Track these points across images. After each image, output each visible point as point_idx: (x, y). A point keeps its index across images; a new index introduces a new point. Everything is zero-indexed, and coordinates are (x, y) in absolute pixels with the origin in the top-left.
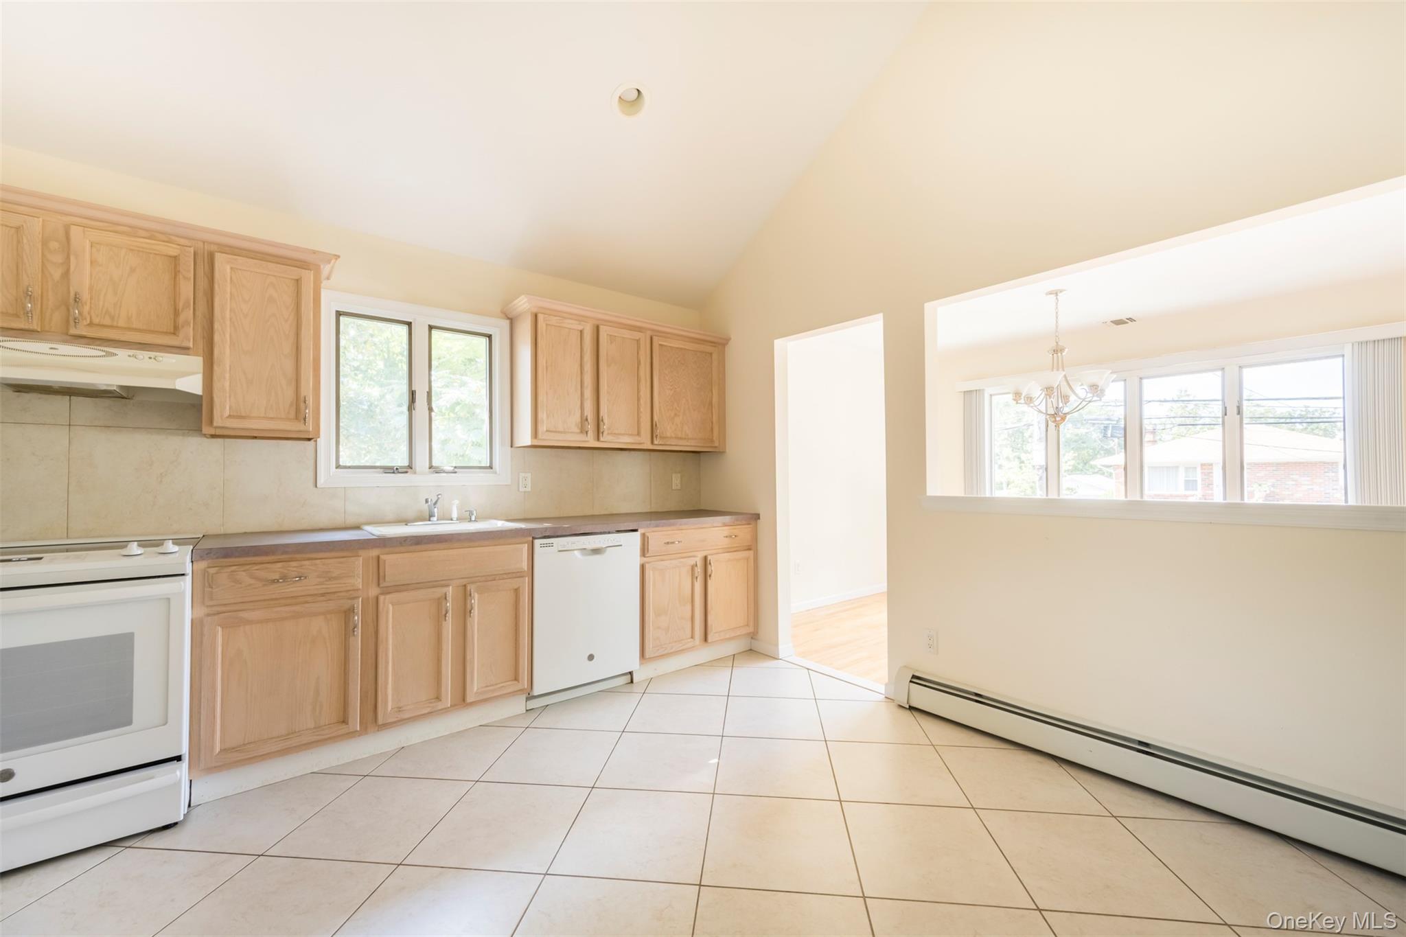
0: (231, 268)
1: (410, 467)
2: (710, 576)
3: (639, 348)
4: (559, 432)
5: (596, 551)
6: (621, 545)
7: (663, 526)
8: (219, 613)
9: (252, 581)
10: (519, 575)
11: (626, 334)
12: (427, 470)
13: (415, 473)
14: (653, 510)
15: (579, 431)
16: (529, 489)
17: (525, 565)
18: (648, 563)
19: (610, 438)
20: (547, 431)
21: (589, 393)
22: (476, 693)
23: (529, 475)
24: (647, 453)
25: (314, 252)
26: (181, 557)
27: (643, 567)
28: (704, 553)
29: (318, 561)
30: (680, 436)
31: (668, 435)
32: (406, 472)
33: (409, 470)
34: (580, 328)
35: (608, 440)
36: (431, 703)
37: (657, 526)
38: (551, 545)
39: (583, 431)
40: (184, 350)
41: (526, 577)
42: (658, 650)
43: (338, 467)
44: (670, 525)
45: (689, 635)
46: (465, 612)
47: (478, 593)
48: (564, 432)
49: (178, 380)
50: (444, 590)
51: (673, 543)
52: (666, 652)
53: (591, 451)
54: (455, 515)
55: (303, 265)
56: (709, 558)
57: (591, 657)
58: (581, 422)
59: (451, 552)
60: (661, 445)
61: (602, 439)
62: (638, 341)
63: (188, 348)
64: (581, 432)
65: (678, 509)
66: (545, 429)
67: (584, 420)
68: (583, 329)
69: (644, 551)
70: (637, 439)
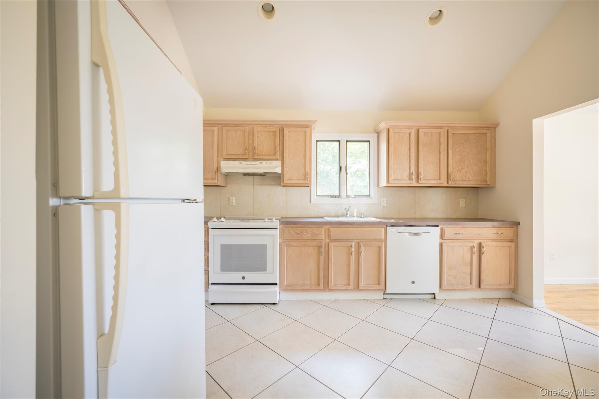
0: (288, 132)
1: (340, 196)
2: (483, 253)
3: (440, 136)
4: (399, 180)
5: (416, 234)
6: (429, 233)
7: (453, 225)
8: (285, 242)
9: (293, 233)
10: (380, 241)
11: (434, 131)
12: (346, 197)
13: (341, 198)
14: (448, 217)
15: (408, 179)
16: (385, 205)
17: (383, 237)
18: (444, 242)
19: (424, 182)
20: (393, 180)
21: (413, 161)
22: (363, 286)
23: (385, 199)
24: (446, 188)
25: (310, 121)
26: (276, 223)
27: (441, 245)
28: (480, 241)
29: (311, 228)
30: (464, 179)
31: (458, 179)
32: (338, 198)
34: (409, 132)
35: (423, 183)
36: (346, 286)
37: (450, 225)
38: (395, 230)
39: (411, 179)
40: (277, 160)
41: (383, 242)
42: (450, 286)
43: (317, 196)
44: (457, 225)
45: (469, 282)
46: (359, 253)
47: (364, 247)
48: (401, 180)
49: (276, 169)
51: (459, 234)
52: (454, 288)
53: (415, 188)
54: (355, 215)
55: (306, 126)
56: (482, 244)
57: (413, 282)
58: (410, 175)
59: (354, 229)
60: (453, 184)
61: (420, 182)
62: (440, 133)
63: (278, 159)
64: (410, 179)
65: (463, 217)
66: (392, 179)
67: (411, 174)
68: (411, 132)
69: (442, 236)
70: (439, 182)
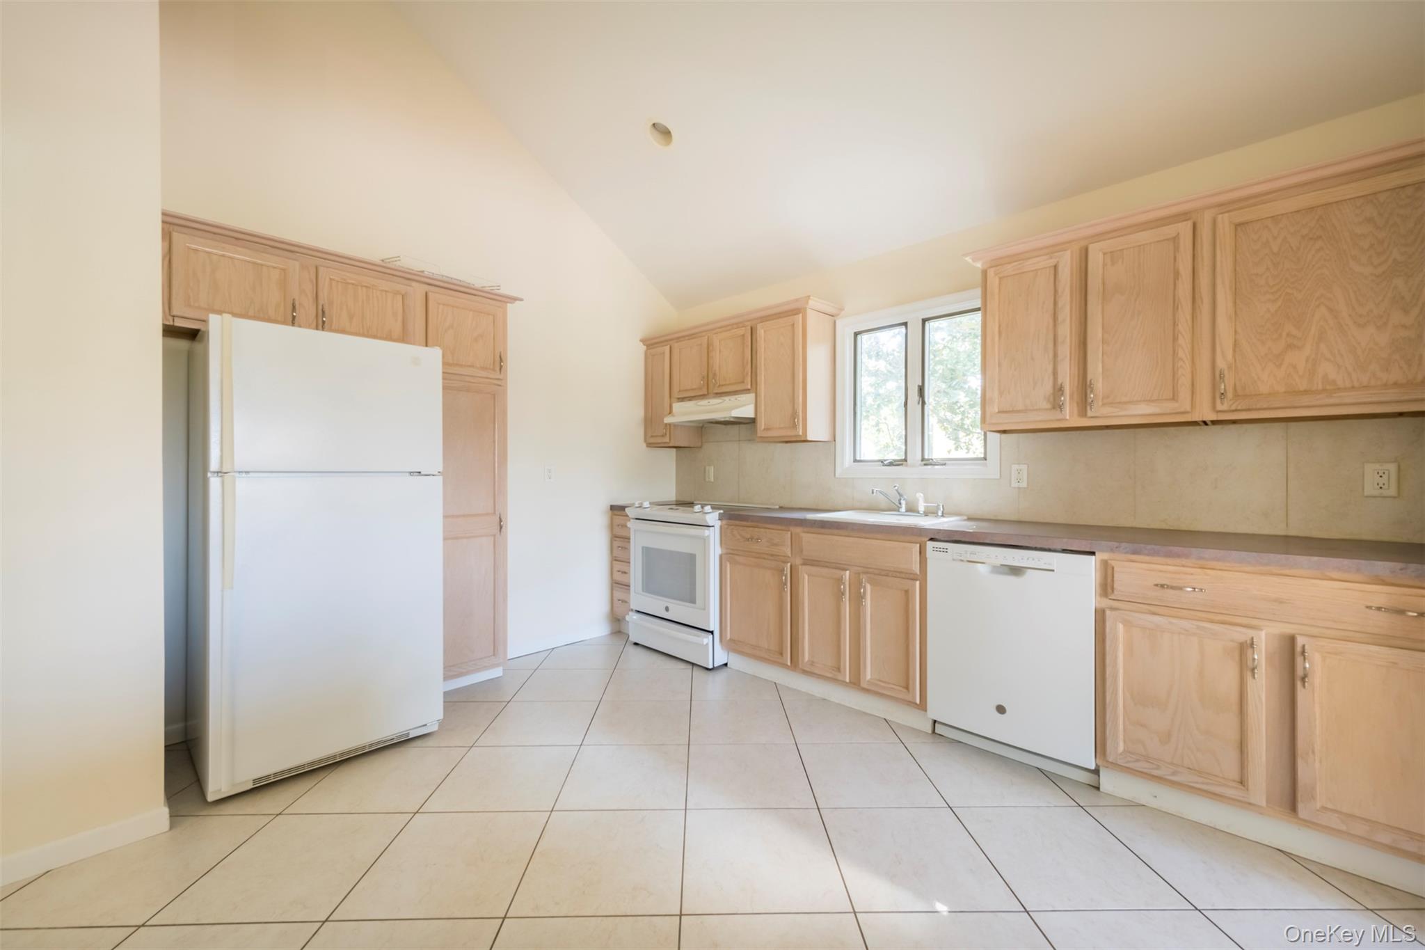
0: (765, 332)
1: (905, 460)
2: (1303, 679)
3: (1176, 249)
4: (1018, 411)
5: (1016, 571)
6: (1053, 571)
7: (1148, 555)
8: (730, 554)
9: (739, 537)
10: (913, 578)
11: (1144, 237)
12: (920, 462)
13: (907, 466)
14: (1293, 532)
15: (1049, 406)
16: (1024, 484)
17: (916, 568)
18: (1112, 609)
19: (1106, 411)
20: (999, 412)
21: (1066, 350)
22: (868, 681)
23: (1024, 467)
25: (797, 300)
26: (713, 518)
27: (1100, 616)
28: (1288, 629)
29: (767, 530)
31: (1264, 389)
32: (902, 464)
33: (905, 463)
34: (1052, 262)
35: (1101, 413)
36: (833, 670)
37: (1135, 552)
38: (945, 551)
39: (1057, 406)
40: (747, 391)
41: (916, 580)
42: (1137, 761)
43: (855, 461)
44: (1169, 555)
45: (1234, 773)
47: (871, 585)
48: (1025, 411)
50: (842, 573)
51: (1180, 588)
52: (1156, 773)
54: (922, 509)
55: (796, 312)
56: (1300, 641)
57: (1001, 710)
58: (1054, 394)
59: (888, 544)
61: (1089, 413)
62: (1175, 240)
63: (749, 390)
64: (1054, 408)
66: (997, 411)
67: (1058, 390)
68: (1058, 262)
69: (1106, 587)
70: (1170, 406)
